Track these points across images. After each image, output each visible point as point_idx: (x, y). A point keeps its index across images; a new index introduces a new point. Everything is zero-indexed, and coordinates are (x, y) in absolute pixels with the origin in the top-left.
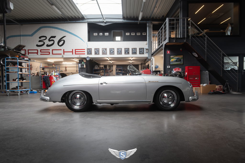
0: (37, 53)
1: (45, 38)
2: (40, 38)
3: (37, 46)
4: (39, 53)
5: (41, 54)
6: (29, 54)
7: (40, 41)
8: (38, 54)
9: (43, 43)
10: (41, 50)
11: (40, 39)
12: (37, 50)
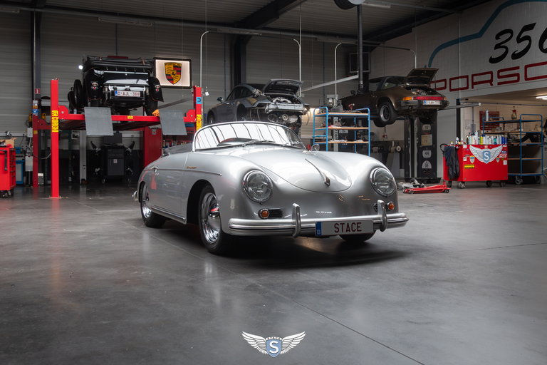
0: (490, 81)
1: (509, 35)
2: (498, 37)
3: (493, 61)
4: (496, 80)
5: (499, 84)
6: (475, 86)
7: (498, 46)
8: (492, 85)
9: (504, 50)
10: (499, 71)
11: (499, 41)
12: (491, 73)
